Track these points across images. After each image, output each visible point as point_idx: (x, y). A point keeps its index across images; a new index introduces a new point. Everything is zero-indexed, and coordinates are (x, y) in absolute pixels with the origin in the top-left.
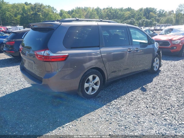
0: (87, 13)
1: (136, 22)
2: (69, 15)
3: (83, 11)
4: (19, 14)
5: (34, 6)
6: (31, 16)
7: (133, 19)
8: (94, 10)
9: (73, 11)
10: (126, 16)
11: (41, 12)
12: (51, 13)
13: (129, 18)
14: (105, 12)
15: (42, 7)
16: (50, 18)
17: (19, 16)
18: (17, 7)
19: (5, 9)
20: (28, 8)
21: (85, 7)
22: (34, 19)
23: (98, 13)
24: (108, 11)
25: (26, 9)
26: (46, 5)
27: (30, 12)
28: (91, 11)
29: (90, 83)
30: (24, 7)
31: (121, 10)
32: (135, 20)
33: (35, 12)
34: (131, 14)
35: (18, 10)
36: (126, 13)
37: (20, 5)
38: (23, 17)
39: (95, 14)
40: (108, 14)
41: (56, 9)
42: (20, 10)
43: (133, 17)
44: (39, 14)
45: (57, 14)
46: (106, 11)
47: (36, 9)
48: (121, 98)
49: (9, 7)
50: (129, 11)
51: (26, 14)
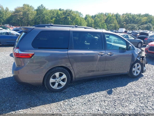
0: (107, 18)
1: (152, 27)
2: (92, 19)
3: (104, 16)
4: (54, 17)
5: (66, 11)
6: (62, 19)
7: (150, 24)
8: (114, 16)
9: (95, 16)
10: (143, 21)
11: (70, 16)
12: (77, 17)
13: (146, 23)
14: (123, 17)
15: (71, 12)
16: (77, 21)
17: (54, 19)
18: (53, 12)
19: (45, 14)
20: (60, 13)
21: (106, 13)
22: (65, 22)
23: (116, 18)
24: (126, 17)
25: (59, 13)
26: (75, 11)
27: (62, 16)
28: (111, 16)
29: (57, 79)
30: (58, 12)
31: (139, 15)
32: (151, 25)
33: (65, 16)
34: (148, 20)
35: (54, 15)
36: (143, 18)
37: (55, 10)
38: (56, 20)
39: (114, 19)
40: (126, 19)
41: (82, 14)
42: (55, 14)
43: (150, 22)
44: (69, 18)
45: (83, 18)
46: (125, 17)
47: (67, 14)
48: (82, 96)
49: (48, 12)
50: (146, 17)
51: (59, 17)
